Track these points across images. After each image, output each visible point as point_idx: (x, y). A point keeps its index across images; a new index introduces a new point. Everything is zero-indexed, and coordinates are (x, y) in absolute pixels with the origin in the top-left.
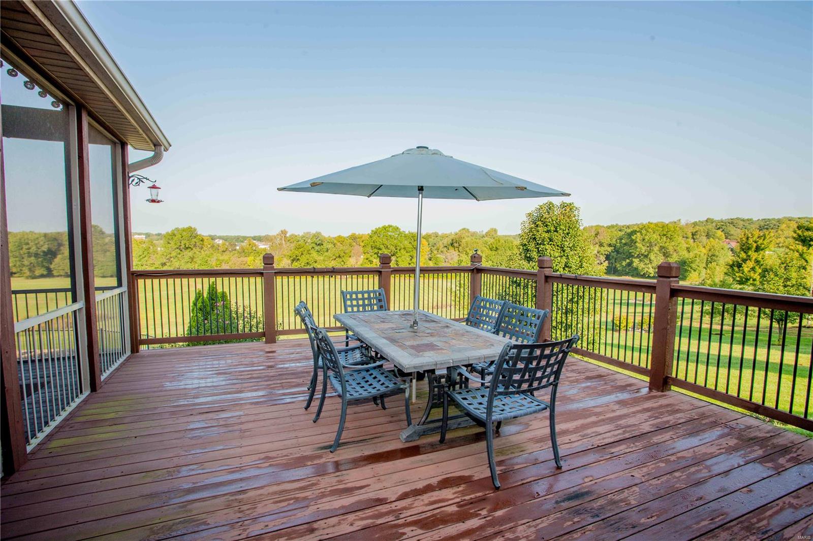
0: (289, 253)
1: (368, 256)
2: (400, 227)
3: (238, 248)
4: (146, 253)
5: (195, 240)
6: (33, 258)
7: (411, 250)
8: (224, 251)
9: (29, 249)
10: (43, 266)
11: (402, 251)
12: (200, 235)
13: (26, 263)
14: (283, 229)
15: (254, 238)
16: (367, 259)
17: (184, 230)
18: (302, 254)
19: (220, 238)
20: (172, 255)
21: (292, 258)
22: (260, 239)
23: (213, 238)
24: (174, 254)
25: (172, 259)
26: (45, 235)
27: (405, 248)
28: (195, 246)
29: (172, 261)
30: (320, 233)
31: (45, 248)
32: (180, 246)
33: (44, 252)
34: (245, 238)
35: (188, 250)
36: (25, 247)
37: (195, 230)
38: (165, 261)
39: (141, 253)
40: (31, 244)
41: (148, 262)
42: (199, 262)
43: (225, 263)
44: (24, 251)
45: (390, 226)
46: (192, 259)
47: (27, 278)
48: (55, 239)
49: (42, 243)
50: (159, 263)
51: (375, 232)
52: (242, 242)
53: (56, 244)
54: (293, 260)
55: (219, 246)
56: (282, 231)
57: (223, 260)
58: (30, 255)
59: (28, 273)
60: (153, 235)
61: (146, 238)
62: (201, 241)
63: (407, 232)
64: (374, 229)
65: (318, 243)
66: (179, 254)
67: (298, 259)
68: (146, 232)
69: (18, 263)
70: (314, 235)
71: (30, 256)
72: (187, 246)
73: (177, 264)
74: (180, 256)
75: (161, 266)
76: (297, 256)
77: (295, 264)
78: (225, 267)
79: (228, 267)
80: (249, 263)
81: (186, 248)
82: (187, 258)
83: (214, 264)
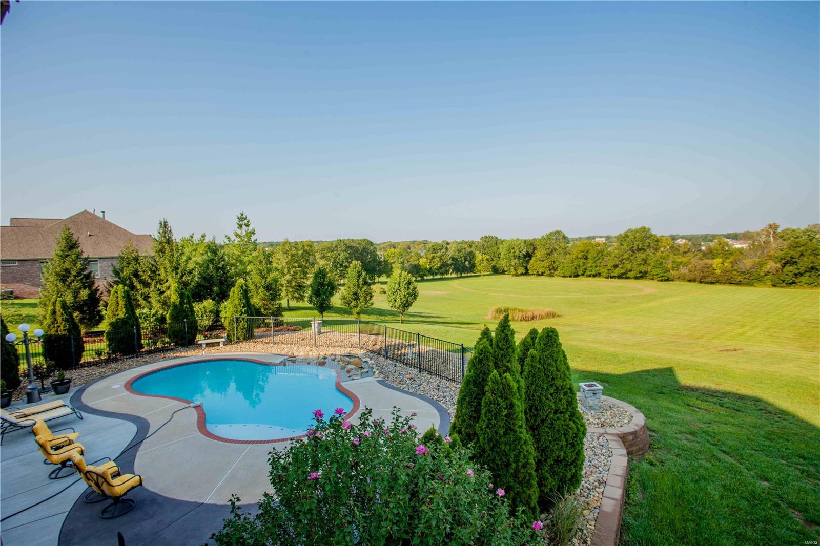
0: (780, 254)
3: (703, 248)
4: (600, 255)
5: (649, 241)
6: (517, 260)
8: (685, 253)
9: (514, 252)
10: (523, 266)
12: (655, 236)
13: (513, 263)
14: (771, 223)
15: (728, 236)
17: (637, 231)
18: (802, 255)
19: (683, 237)
20: (624, 257)
21: (783, 261)
22: (735, 237)
23: (674, 238)
24: (626, 256)
25: (624, 261)
26: (525, 242)
28: (649, 246)
29: (624, 263)
31: (524, 252)
32: (633, 247)
33: (524, 255)
34: (714, 237)
35: (641, 252)
36: (512, 251)
37: (649, 230)
38: (617, 263)
39: (595, 255)
40: (516, 248)
41: (602, 264)
42: (652, 264)
43: (683, 266)
44: (511, 254)
46: (645, 261)
47: (513, 276)
48: (532, 244)
49: (522, 248)
50: (612, 264)
52: (712, 241)
53: (532, 248)
54: (784, 265)
55: (679, 247)
56: (770, 226)
57: (680, 263)
58: (515, 257)
59: (514, 272)
60: (612, 237)
61: (606, 240)
62: (656, 241)
66: (632, 256)
67: (795, 263)
68: (607, 235)
69: (508, 264)
71: (515, 259)
72: (640, 247)
73: (629, 266)
74: (632, 258)
75: (613, 268)
76: (792, 258)
77: (788, 268)
78: (683, 270)
79: (687, 271)
80: (714, 266)
81: (639, 250)
82: (639, 261)
83: (670, 266)
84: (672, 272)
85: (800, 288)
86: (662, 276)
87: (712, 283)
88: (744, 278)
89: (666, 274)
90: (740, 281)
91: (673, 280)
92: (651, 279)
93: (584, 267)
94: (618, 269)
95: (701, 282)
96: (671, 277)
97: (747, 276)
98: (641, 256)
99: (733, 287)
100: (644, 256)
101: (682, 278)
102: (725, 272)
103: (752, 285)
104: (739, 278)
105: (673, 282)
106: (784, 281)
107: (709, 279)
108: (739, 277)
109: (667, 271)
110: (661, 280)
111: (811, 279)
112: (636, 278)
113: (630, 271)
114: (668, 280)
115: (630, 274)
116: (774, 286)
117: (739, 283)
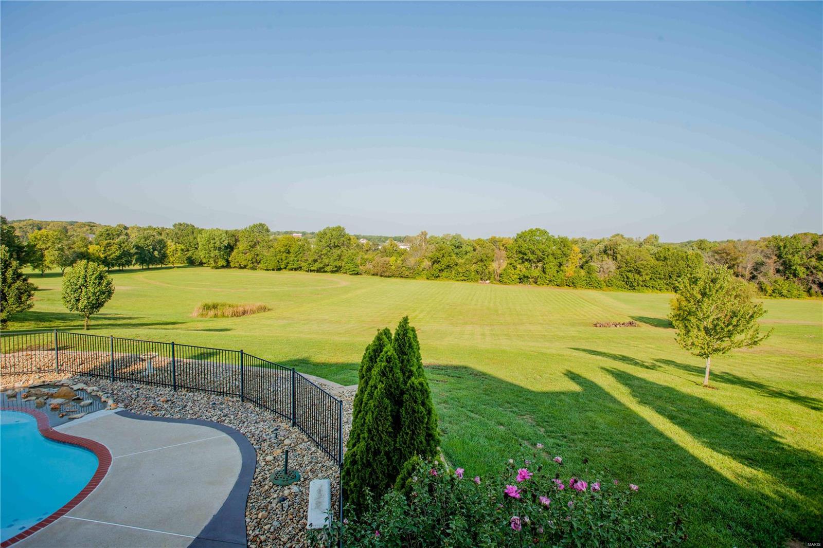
0: (430, 255)
1: (513, 261)
2: (548, 231)
3: (380, 247)
4: (301, 249)
5: (343, 239)
6: (217, 251)
7: (560, 256)
8: (367, 251)
9: (215, 243)
10: (224, 258)
11: (550, 257)
12: (348, 234)
13: (212, 255)
14: (423, 231)
15: (395, 239)
16: (511, 264)
17: (334, 230)
18: (443, 256)
19: (364, 237)
20: (322, 253)
21: (433, 260)
22: (401, 240)
23: (358, 238)
24: (324, 252)
25: (323, 256)
26: (227, 232)
27: (553, 254)
28: (343, 244)
29: (322, 258)
30: (459, 235)
31: (226, 243)
32: (330, 244)
33: (225, 246)
34: (386, 238)
35: (337, 248)
36: (212, 242)
37: (344, 229)
38: (316, 257)
39: (297, 250)
40: (217, 239)
41: (303, 258)
42: (345, 260)
43: (369, 262)
44: (212, 245)
45: (538, 230)
46: (340, 257)
47: (212, 268)
48: (233, 236)
49: (224, 239)
50: (312, 259)
51: (521, 236)
52: (384, 242)
53: (234, 239)
54: (434, 262)
55: (363, 245)
56: (422, 233)
57: (367, 259)
58: (215, 249)
59: (213, 264)
60: (308, 234)
61: (302, 236)
62: (349, 240)
63: (556, 237)
64: (520, 233)
65: (457, 246)
66: (329, 252)
67: (439, 261)
68: (303, 231)
69: (207, 255)
70: (454, 238)
71: (215, 250)
72: (336, 245)
73: (326, 261)
74: (329, 254)
75: (313, 263)
76: (438, 258)
77: (436, 266)
78: (369, 266)
79: (371, 266)
80: (391, 263)
81: (335, 247)
82: (335, 256)
83: (359, 262)
84: (360, 267)
85: (441, 281)
86: (353, 271)
87: (389, 277)
88: (410, 273)
89: (356, 269)
90: (407, 275)
91: (361, 274)
92: (344, 273)
93: (287, 261)
94: (317, 264)
95: (381, 276)
96: (360, 272)
97: (412, 271)
98: (337, 252)
99: (403, 280)
100: (339, 252)
101: (367, 272)
102: (398, 267)
103: (414, 278)
104: (407, 273)
105: (362, 276)
106: (433, 275)
107: (387, 274)
108: (407, 272)
109: (357, 266)
110: (352, 274)
111: (448, 273)
112: (332, 272)
113: (328, 265)
114: (357, 274)
115: (328, 269)
116: (428, 279)
117: (407, 277)
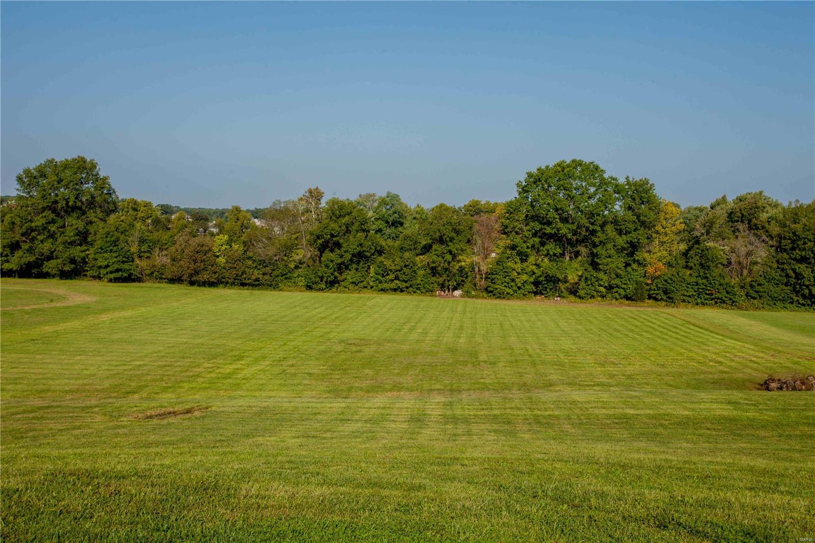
1: (518, 240)
7: (632, 226)
11: (609, 228)
14: (313, 187)
16: (513, 248)
18: (347, 230)
20: (33, 225)
21: (321, 242)
24: (39, 221)
25: (34, 234)
27: (615, 222)
29: (33, 239)
30: (396, 198)
32: (55, 202)
35: (75, 215)
38: (18, 237)
42: (99, 243)
43: (161, 249)
45: (577, 163)
46: (83, 238)
51: (537, 180)
56: (311, 192)
57: (155, 243)
63: (622, 180)
64: (534, 170)
65: (391, 219)
66: (53, 222)
67: (337, 244)
70: (383, 202)
72: (71, 204)
73: (46, 247)
74: (53, 228)
75: (8, 251)
76: (332, 236)
77: (328, 255)
78: (160, 259)
79: (167, 260)
80: (215, 249)
81: (70, 209)
82: (70, 234)
83: (134, 249)
84: (137, 261)
85: (344, 292)
86: (117, 270)
87: (212, 284)
88: (264, 274)
89: (126, 266)
90: (257, 280)
91: (139, 280)
92: (94, 277)
94: (18, 253)
95: (192, 283)
96: (136, 273)
97: (268, 269)
98: (74, 223)
99: (245, 292)
100: (80, 225)
101: (158, 276)
102: (233, 261)
103: (273, 286)
104: (256, 274)
105: (142, 284)
106: (322, 278)
107: (205, 276)
108: (256, 272)
109: (129, 259)
110: (116, 280)
111: (359, 274)
112: (64, 275)
113: (50, 258)
114: (129, 279)
115: (49, 266)
116: (309, 288)
117: (256, 284)
